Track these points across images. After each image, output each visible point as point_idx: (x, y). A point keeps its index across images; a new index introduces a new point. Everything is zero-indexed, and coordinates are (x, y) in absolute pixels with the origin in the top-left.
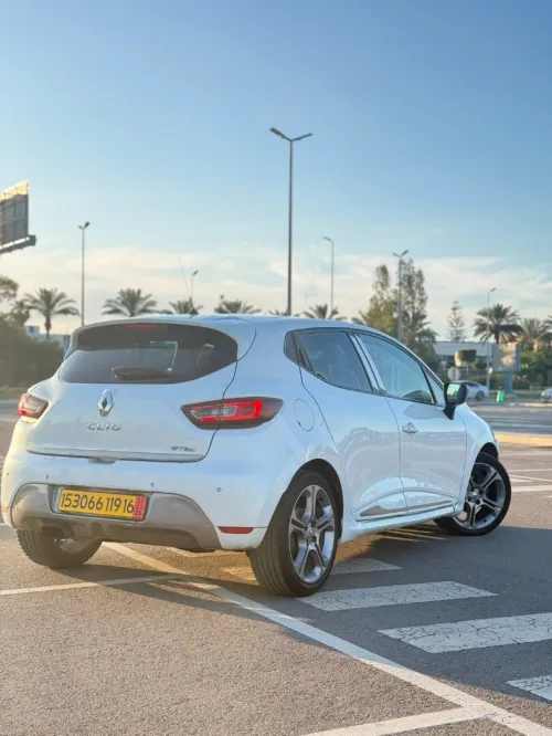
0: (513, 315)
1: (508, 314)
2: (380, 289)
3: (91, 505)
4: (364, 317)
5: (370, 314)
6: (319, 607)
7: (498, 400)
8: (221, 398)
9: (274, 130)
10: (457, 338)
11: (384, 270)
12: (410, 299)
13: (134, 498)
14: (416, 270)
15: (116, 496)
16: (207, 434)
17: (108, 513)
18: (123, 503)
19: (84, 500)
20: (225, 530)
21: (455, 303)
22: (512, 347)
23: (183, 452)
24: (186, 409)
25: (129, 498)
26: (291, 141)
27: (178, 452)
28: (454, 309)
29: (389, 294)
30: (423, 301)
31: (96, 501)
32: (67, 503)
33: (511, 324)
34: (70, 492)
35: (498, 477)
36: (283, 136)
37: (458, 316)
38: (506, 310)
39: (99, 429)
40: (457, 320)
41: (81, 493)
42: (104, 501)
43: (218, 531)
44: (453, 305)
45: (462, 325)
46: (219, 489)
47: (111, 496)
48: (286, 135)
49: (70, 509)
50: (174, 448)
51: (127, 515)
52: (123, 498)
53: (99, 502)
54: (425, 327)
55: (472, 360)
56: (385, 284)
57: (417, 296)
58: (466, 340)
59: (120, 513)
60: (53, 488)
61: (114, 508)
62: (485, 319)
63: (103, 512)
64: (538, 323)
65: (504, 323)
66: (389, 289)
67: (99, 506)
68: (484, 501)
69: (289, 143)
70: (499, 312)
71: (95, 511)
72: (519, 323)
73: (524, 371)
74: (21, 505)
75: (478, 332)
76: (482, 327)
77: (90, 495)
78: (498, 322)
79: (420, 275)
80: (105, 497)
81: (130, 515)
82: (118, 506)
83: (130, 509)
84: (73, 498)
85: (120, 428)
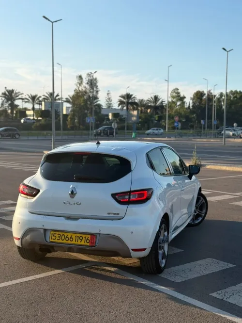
0: (134, 97)
1: (132, 97)
2: (78, 86)
3: (67, 239)
4: (70, 98)
5: (73, 96)
6: (173, 280)
7: (133, 136)
8: (129, 190)
9: (44, 17)
10: (109, 107)
11: (80, 77)
12: (92, 91)
13: (89, 236)
14: (94, 77)
15: (80, 235)
16: (124, 207)
17: (76, 243)
18: (84, 239)
19: (63, 236)
20: (134, 250)
21: (108, 91)
22: (135, 113)
23: (113, 215)
24: (114, 195)
25: (87, 236)
26: (52, 22)
27: (111, 215)
28: (108, 94)
29: (82, 88)
30: (97, 92)
31: (69, 237)
32: (54, 238)
33: (133, 101)
34: (55, 233)
35: (204, 201)
36: (49, 20)
37: (110, 97)
38: (132, 95)
39: (69, 204)
40: (109, 99)
41: (61, 234)
42: (74, 237)
43: (131, 251)
44: (107, 92)
45: (111, 101)
46: (132, 233)
47: (78, 235)
48: (51, 20)
49: (56, 241)
50: (109, 214)
51: (86, 244)
52: (84, 236)
53: (71, 238)
54: (98, 103)
55: (117, 117)
56: (80, 84)
57: (95, 89)
58: (113, 108)
59: (83, 243)
60: (45, 230)
61: (79, 241)
62: (122, 99)
63: (74, 242)
64: (144, 101)
65: (130, 101)
66: (82, 86)
67: (71, 239)
68: (198, 212)
69: (51, 23)
70: (128, 96)
71: (69, 242)
72: (136, 101)
73: (140, 122)
74: (28, 237)
75: (119, 105)
76: (121, 103)
77: (66, 235)
78: (128, 100)
79: (96, 79)
80: (74, 236)
81: (88, 244)
82: (81, 238)
83: (88, 241)
84: (57, 236)
85: (80, 204)
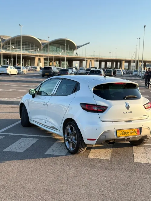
3: (126, 134)
13: (136, 130)
17: (131, 135)
25: (135, 130)
31: (127, 132)
32: (119, 134)
34: (119, 131)
41: (123, 131)
42: (129, 132)
47: (131, 130)
49: (121, 136)
51: (136, 134)
52: (133, 130)
53: (128, 132)
59: (134, 134)
63: (129, 135)
67: (128, 133)
77: (125, 131)
82: (133, 132)
84: (121, 133)
85: (132, 112)
